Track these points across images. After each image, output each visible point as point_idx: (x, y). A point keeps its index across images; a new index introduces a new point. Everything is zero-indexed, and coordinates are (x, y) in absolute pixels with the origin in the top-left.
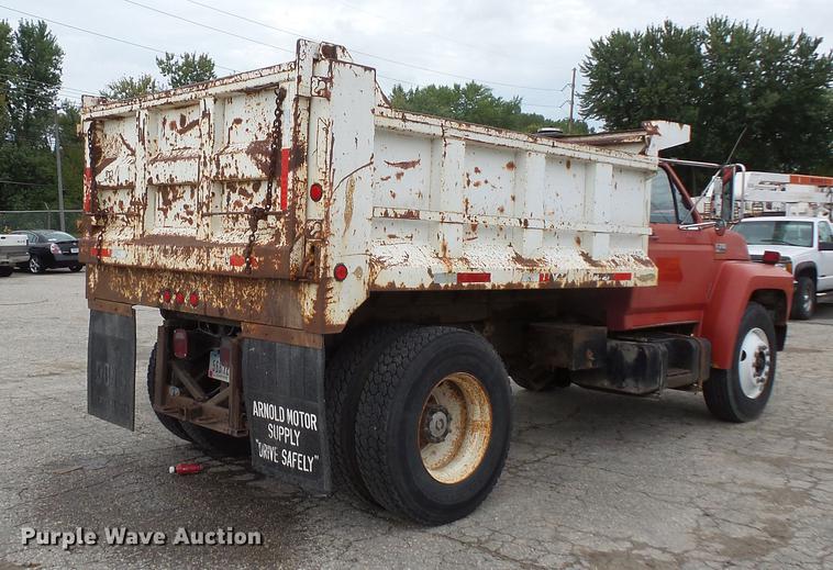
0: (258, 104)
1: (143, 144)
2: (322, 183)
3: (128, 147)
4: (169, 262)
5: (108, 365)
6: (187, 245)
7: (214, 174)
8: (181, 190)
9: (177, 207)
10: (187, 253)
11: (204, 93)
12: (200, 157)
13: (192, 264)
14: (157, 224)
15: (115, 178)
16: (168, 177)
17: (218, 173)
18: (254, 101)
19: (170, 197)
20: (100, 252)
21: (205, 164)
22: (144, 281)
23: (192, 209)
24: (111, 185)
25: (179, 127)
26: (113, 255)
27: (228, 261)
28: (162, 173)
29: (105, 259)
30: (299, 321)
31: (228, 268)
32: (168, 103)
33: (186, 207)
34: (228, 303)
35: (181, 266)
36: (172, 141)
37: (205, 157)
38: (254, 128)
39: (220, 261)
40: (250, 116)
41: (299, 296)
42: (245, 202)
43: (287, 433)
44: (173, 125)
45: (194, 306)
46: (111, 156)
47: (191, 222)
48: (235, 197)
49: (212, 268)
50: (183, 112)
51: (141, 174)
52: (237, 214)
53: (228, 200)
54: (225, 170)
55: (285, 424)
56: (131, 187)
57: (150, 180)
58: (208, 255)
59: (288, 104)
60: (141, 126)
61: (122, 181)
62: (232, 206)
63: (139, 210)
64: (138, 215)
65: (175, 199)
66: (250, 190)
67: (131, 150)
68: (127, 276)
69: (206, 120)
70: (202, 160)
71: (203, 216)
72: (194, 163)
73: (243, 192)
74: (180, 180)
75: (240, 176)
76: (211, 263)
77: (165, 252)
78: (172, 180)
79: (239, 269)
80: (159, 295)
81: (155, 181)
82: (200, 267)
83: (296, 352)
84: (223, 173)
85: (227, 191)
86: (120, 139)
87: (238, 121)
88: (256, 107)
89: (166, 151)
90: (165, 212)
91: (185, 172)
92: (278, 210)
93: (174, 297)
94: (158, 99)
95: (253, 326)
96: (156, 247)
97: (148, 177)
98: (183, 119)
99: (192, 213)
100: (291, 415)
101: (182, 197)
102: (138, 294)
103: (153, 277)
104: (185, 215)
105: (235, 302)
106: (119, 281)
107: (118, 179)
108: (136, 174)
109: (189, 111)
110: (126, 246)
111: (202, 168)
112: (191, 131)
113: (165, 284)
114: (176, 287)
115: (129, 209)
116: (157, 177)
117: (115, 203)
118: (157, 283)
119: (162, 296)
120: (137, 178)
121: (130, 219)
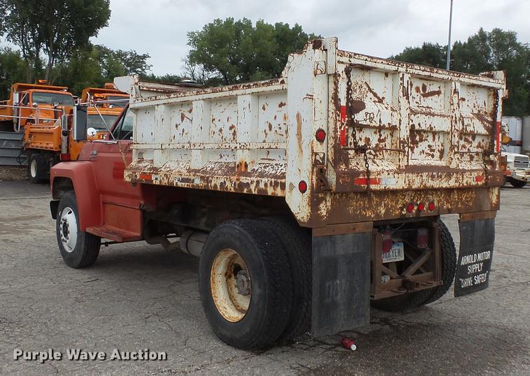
1: (408, 98)
3: (375, 95)
4: (436, 184)
5: (338, 282)
6: (448, 172)
7: (461, 129)
8: (425, 135)
9: (423, 146)
10: (449, 176)
11: (457, 79)
12: (452, 117)
13: (452, 183)
15: (377, 119)
16: (428, 126)
17: (463, 128)
18: (471, 90)
19: (418, 138)
21: (456, 122)
22: (387, 201)
23: (434, 148)
24: (371, 125)
25: (422, 92)
26: (383, 182)
28: (422, 122)
30: (489, 206)
31: (474, 183)
32: (430, 76)
33: (429, 146)
35: (445, 185)
36: (417, 100)
37: (456, 118)
39: (470, 180)
42: (468, 146)
43: (476, 267)
44: (418, 90)
45: (432, 210)
47: (433, 156)
49: (465, 184)
50: (426, 83)
51: (405, 121)
52: (463, 153)
55: (476, 262)
56: (393, 129)
57: (413, 126)
58: (463, 177)
60: (405, 85)
61: (385, 122)
63: (404, 147)
64: (405, 152)
65: (421, 140)
66: (470, 139)
67: (378, 98)
68: (370, 200)
69: (456, 95)
70: (454, 119)
72: (448, 120)
73: (466, 140)
74: (437, 129)
75: (476, 132)
76: (465, 181)
77: (433, 177)
78: (431, 128)
79: (480, 183)
80: (402, 209)
81: (417, 127)
82: (457, 184)
84: (466, 129)
86: (365, 86)
87: (464, 99)
90: (412, 149)
91: (441, 124)
92: (495, 152)
93: (416, 208)
94: (423, 71)
96: (425, 174)
98: (424, 88)
99: (434, 151)
100: (479, 257)
101: (427, 140)
102: (380, 212)
103: (396, 196)
104: (429, 152)
105: (458, 202)
106: (360, 204)
107: (380, 121)
108: (400, 120)
109: (429, 83)
110: (396, 175)
111: (454, 123)
112: (432, 97)
113: (407, 200)
114: (417, 200)
115: (377, 145)
116: (419, 124)
117: (361, 139)
118: (400, 200)
119: (405, 210)
120: (402, 123)
121: (378, 153)
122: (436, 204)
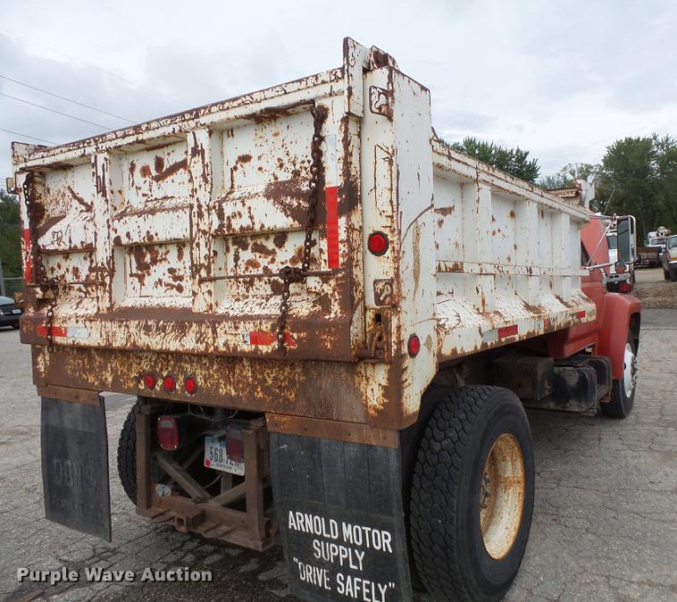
0: (276, 135)
1: (104, 195)
2: (386, 231)
3: (81, 201)
4: (155, 342)
5: (70, 463)
6: (181, 320)
7: (215, 226)
8: (162, 251)
9: (159, 271)
10: (182, 329)
11: (192, 123)
12: (191, 207)
13: (189, 343)
14: (130, 294)
15: (66, 239)
16: (144, 234)
17: (221, 226)
18: (268, 131)
19: (148, 259)
20: (51, 331)
21: (200, 215)
22: (115, 364)
23: (181, 273)
24: (61, 248)
25: (154, 173)
26: (69, 334)
27: (248, 339)
28: (134, 230)
29: (59, 340)
30: (359, 412)
32: (138, 142)
33: (171, 271)
34: (243, 390)
35: (173, 345)
36: (145, 190)
37: (200, 206)
38: (271, 166)
39: (235, 339)
40: (265, 149)
41: (357, 380)
42: (263, 262)
43: (344, 554)
44: (145, 171)
45: (191, 393)
46: (57, 213)
47: (180, 289)
48: (246, 255)
49: (222, 349)
50: (160, 153)
51: (103, 233)
52: (252, 277)
53: (237, 258)
54: (233, 221)
55: (340, 541)
56: (89, 250)
57: (117, 241)
58: (214, 332)
59: (332, 128)
60: (100, 173)
61: (77, 242)
62: (243, 268)
63: (103, 278)
64: (103, 284)
65: (154, 261)
66: (270, 245)
67: (86, 205)
68: (91, 359)
69: (198, 158)
70: (195, 209)
71: (201, 281)
72: (184, 216)
73: (259, 249)
74: (162, 237)
76: (220, 342)
77: (147, 329)
78: (150, 238)
79: (264, 349)
80: (138, 380)
81: (125, 241)
82: (202, 347)
83: (352, 451)
84: (229, 226)
85: (233, 248)
86: (68, 193)
87: (245, 159)
88: (271, 139)
89: (137, 202)
90: (141, 278)
91: (169, 226)
92: (325, 268)
93: (160, 382)
94: (123, 137)
95: (284, 419)
96: (133, 324)
97: (113, 236)
98: (159, 163)
99: (181, 278)
100: (348, 531)
101: (165, 259)
102: (106, 379)
103: (128, 358)
104: (171, 281)
105: (254, 388)
106: (79, 364)
107: (70, 241)
108: (96, 234)
109: (166, 150)
110: (88, 323)
111: (195, 220)
112: (174, 176)
113: (145, 366)
114: (161, 370)
115: (87, 277)
116: (128, 235)
117: (68, 270)
118: (134, 365)
119: (142, 382)
120: (98, 238)
121: (89, 289)
122: (200, 381)
